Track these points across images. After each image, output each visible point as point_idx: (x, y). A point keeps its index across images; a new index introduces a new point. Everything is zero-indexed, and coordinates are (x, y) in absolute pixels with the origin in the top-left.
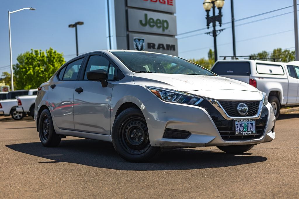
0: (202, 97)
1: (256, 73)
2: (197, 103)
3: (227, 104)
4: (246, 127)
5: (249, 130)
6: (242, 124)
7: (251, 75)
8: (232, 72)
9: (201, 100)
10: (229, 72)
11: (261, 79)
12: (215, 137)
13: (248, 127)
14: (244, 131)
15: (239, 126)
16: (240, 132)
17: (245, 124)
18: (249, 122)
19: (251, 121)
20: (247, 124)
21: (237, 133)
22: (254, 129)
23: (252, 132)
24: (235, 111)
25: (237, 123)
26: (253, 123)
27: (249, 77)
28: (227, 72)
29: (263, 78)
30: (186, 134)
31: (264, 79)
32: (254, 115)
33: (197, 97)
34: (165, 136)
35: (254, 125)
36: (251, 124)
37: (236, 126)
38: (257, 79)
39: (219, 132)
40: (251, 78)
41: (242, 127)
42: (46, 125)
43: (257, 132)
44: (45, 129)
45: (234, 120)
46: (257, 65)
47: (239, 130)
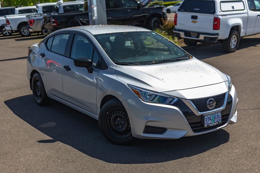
0: (177, 97)
1: (220, 12)
2: (172, 103)
3: (198, 101)
4: (214, 119)
5: (216, 121)
6: (210, 117)
7: (215, 13)
8: (199, 9)
9: (176, 99)
10: (196, 9)
11: (224, 17)
12: (187, 132)
13: (215, 119)
14: (212, 123)
15: (208, 119)
16: (208, 125)
17: (213, 117)
18: (217, 114)
19: (218, 113)
20: (215, 116)
21: (206, 126)
22: (220, 119)
23: (218, 122)
24: (205, 107)
25: (206, 117)
26: (220, 114)
27: (214, 16)
28: (194, 9)
29: (225, 15)
30: (163, 130)
31: (227, 16)
32: (220, 107)
33: (173, 98)
34: (145, 132)
35: (220, 116)
36: (218, 115)
37: (205, 120)
38: (220, 17)
39: (191, 127)
40: (215, 16)
41: (210, 120)
42: (38, 87)
43: (223, 120)
44: (38, 90)
45: (204, 115)
46: (221, 3)
47: (208, 123)
